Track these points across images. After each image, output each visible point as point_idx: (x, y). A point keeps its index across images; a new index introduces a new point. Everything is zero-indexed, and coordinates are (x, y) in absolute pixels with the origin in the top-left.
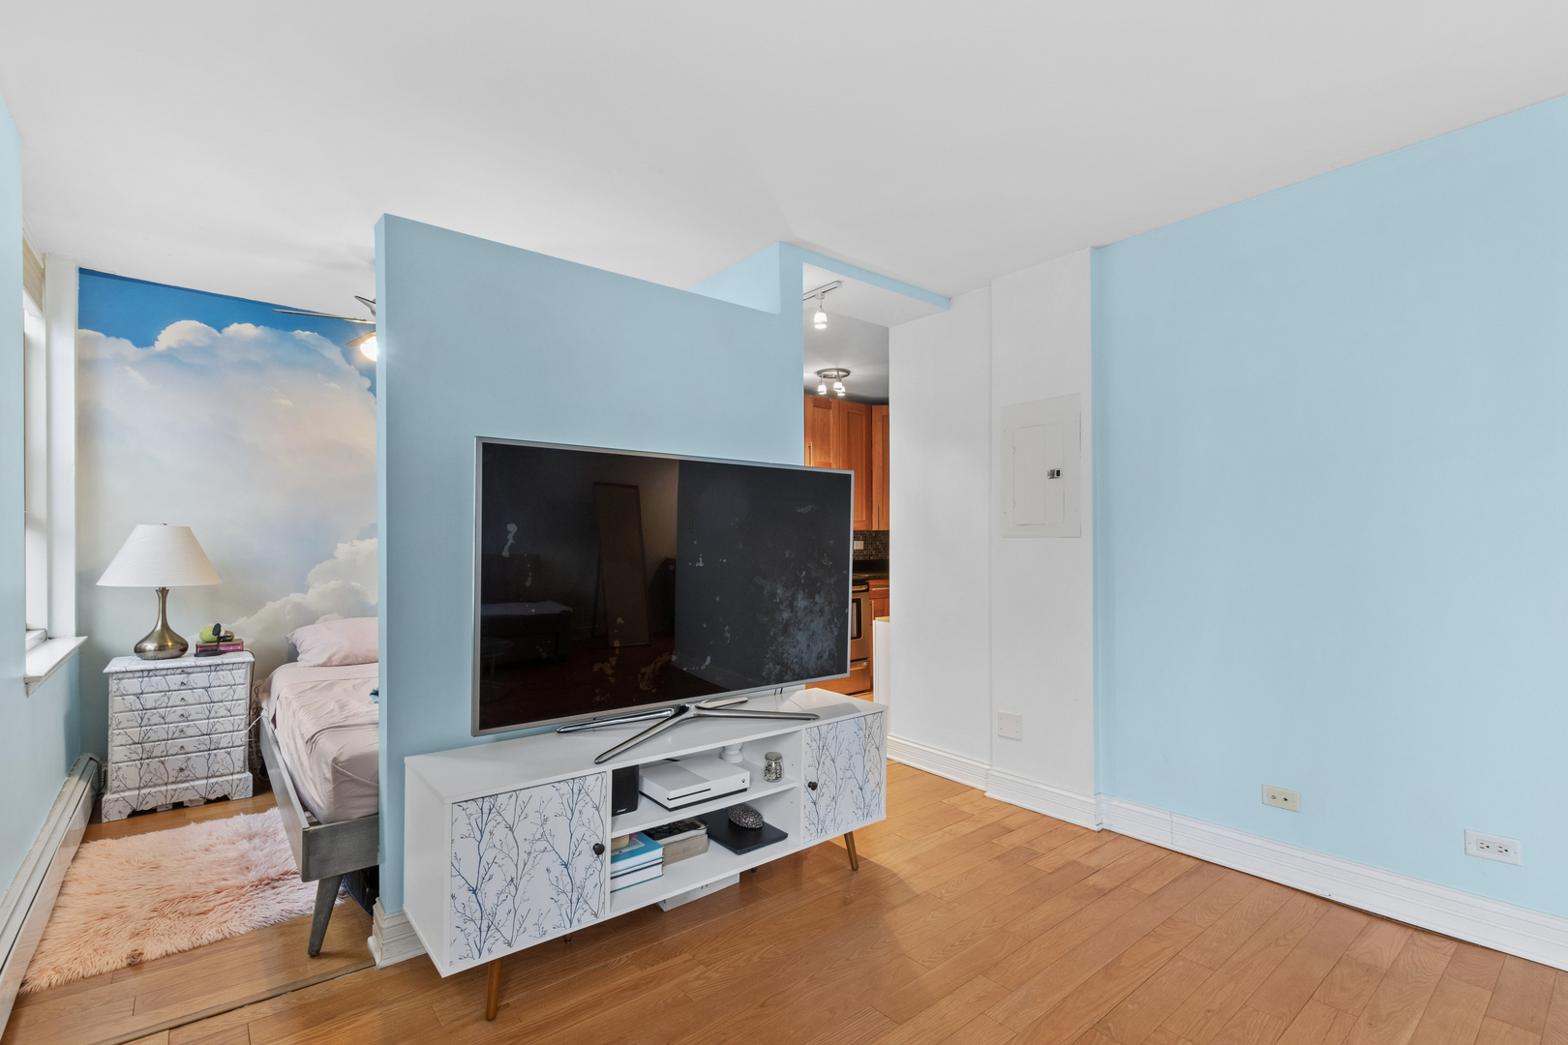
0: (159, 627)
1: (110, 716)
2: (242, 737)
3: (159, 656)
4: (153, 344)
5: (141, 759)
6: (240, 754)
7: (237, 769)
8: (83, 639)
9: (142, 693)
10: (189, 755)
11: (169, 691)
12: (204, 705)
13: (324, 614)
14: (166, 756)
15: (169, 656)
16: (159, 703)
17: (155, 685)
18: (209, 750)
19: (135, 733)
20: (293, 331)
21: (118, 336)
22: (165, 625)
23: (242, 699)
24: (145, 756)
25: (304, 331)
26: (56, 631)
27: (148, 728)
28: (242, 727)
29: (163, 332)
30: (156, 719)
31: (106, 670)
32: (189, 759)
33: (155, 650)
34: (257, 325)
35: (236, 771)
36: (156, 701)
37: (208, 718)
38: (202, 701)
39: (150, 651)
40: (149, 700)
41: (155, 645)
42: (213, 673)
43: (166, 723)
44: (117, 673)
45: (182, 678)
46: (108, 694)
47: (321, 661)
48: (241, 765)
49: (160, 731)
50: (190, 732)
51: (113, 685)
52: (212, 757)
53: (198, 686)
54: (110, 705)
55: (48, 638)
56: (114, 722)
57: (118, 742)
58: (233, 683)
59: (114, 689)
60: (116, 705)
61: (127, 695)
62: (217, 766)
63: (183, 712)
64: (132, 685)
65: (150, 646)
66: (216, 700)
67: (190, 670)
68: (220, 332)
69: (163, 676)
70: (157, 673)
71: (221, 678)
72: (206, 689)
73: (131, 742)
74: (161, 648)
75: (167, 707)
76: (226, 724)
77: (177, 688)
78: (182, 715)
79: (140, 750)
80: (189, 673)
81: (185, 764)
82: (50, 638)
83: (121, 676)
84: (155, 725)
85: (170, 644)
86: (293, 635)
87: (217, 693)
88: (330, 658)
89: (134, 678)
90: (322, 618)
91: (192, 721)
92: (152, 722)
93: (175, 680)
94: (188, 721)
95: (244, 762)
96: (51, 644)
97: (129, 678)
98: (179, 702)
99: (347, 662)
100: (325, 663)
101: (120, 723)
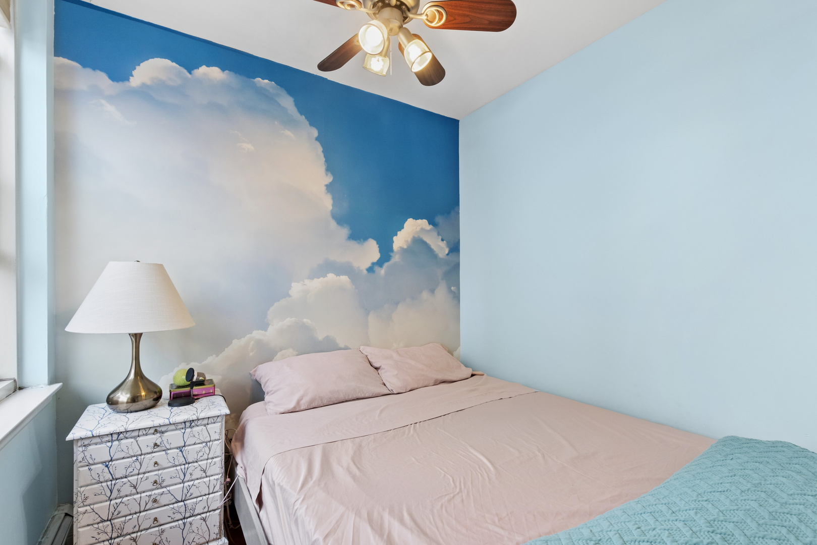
0: (132, 376)
1: (75, 490)
2: (218, 500)
3: (132, 409)
4: (128, 80)
5: (111, 539)
6: (216, 519)
7: (213, 536)
8: (57, 386)
9: (111, 460)
10: (163, 527)
11: (141, 455)
12: (179, 468)
13: (281, 350)
14: (139, 531)
15: (143, 407)
16: (130, 470)
17: (125, 449)
18: (184, 518)
19: (103, 508)
20: (254, 78)
21: (94, 69)
22: (139, 373)
23: (218, 457)
24: (115, 535)
25: (263, 79)
26: (28, 379)
27: (118, 501)
28: (217, 488)
29: (138, 67)
30: (127, 489)
31: (70, 437)
32: (163, 531)
33: (127, 402)
34: (223, 70)
35: (212, 538)
36: (126, 468)
37: (183, 482)
38: (177, 463)
39: (122, 403)
40: (119, 468)
41: (128, 396)
42: (188, 430)
43: (138, 493)
44: (82, 439)
45: (155, 438)
46: (73, 464)
47: (291, 406)
48: (217, 530)
49: (131, 503)
50: (163, 500)
51: (78, 454)
52: (188, 525)
53: (172, 446)
54: (75, 478)
55: (18, 388)
56: (79, 499)
57: (83, 523)
58: (208, 439)
59: (80, 458)
60: (81, 475)
61: (94, 464)
62: (193, 535)
63: (156, 478)
64: (100, 452)
65: (123, 397)
66: (190, 460)
67: (163, 429)
68: (190, 73)
69: (134, 437)
70: (128, 435)
71: (197, 435)
72: (180, 449)
73: (99, 520)
74: (134, 399)
75: (138, 474)
76: (201, 486)
77: (150, 451)
78: (155, 482)
79: (109, 529)
80: (163, 433)
81: (159, 539)
82: (21, 388)
83: (86, 442)
84: (127, 496)
85: (143, 394)
86: (255, 371)
87: (192, 452)
88: (298, 402)
89: (102, 443)
90: (279, 354)
91: (166, 487)
92: (122, 494)
93: (147, 441)
94: (162, 488)
95: (220, 527)
96: (21, 395)
97: (96, 444)
98: (151, 467)
99: (314, 405)
100: (295, 407)
101: (86, 498)
